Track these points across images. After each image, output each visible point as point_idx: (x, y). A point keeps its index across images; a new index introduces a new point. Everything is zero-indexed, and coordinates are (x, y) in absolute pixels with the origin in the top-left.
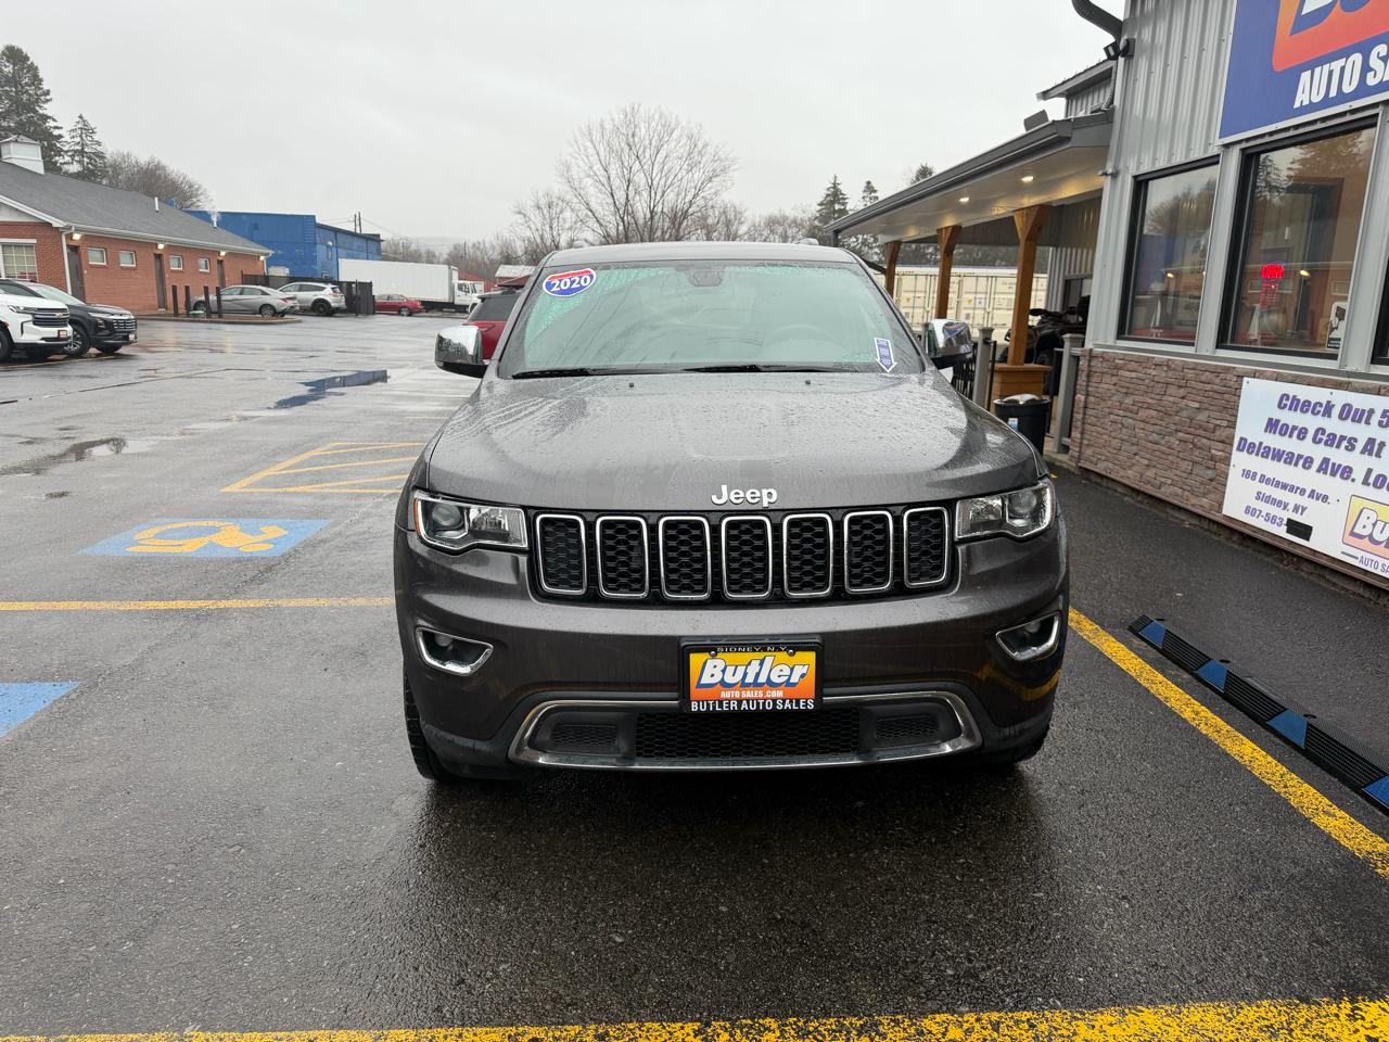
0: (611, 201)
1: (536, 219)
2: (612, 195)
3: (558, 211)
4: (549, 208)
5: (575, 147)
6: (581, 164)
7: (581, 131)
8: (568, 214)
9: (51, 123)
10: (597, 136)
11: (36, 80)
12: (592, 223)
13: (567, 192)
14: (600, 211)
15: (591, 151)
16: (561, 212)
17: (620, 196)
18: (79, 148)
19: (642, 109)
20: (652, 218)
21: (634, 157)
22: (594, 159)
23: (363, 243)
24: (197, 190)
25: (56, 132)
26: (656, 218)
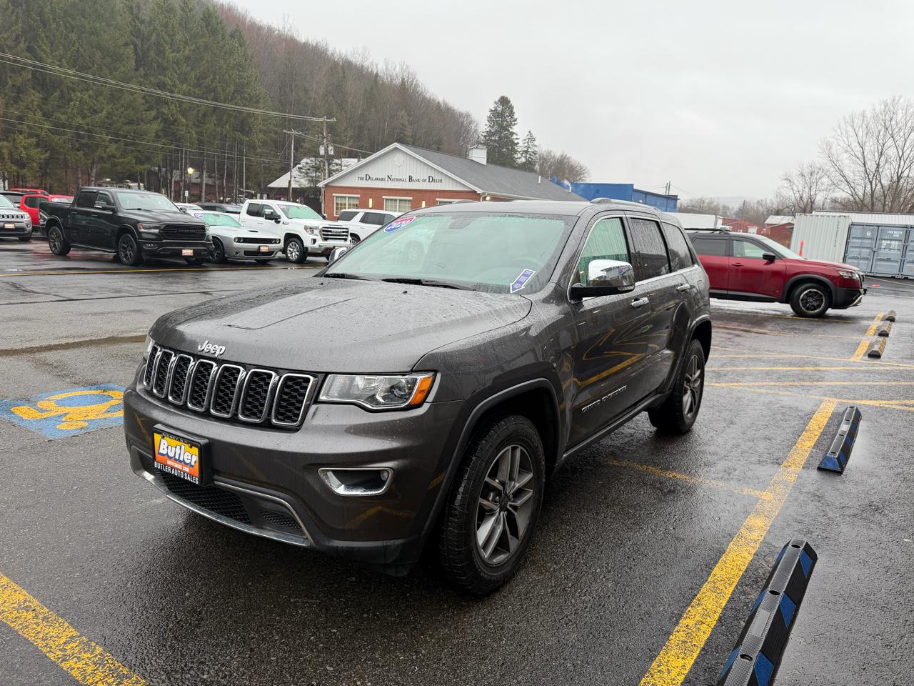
0: (863, 169)
1: (799, 184)
2: (864, 164)
3: (818, 177)
4: (811, 175)
5: (838, 131)
6: (842, 143)
7: (844, 118)
8: (825, 180)
9: (515, 137)
10: (857, 122)
11: (512, 113)
12: (844, 186)
13: (826, 164)
14: (851, 177)
15: (852, 133)
16: (820, 178)
17: (871, 166)
18: (526, 149)
19: (901, 101)
20: (898, 181)
21: (889, 136)
22: (853, 139)
23: (665, 201)
24: (584, 170)
25: (516, 141)
26: (902, 181)
